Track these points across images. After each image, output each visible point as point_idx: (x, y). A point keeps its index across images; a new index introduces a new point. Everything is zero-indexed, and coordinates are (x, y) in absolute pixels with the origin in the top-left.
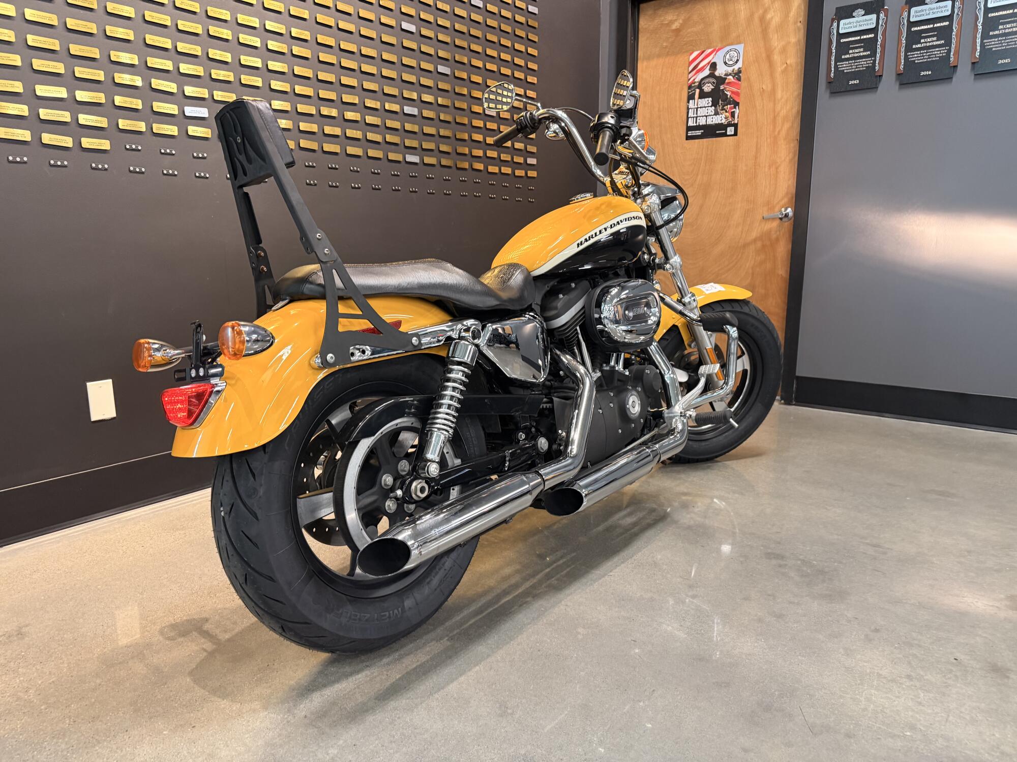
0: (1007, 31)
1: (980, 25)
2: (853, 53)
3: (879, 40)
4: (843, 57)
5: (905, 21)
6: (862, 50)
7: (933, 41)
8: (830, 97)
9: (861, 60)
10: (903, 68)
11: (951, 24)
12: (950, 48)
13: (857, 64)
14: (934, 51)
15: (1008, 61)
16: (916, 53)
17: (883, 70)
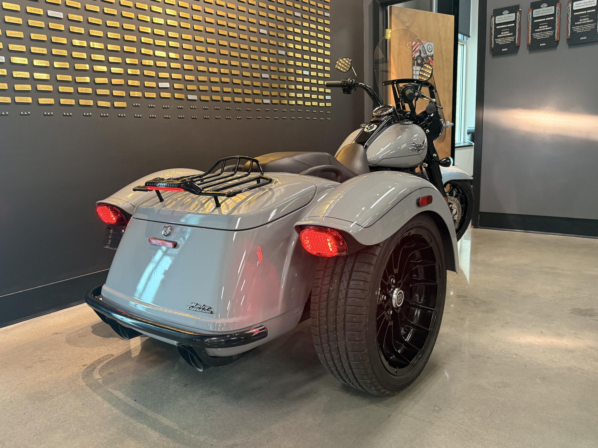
1: (569, 19)
2: (504, 34)
3: (517, 27)
4: (498, 36)
5: (531, 17)
6: (508, 32)
7: (545, 28)
8: (492, 57)
9: (508, 38)
10: (531, 42)
11: (555, 19)
12: (555, 31)
13: (506, 40)
14: (547, 33)
15: (585, 38)
16: (537, 34)
17: (520, 43)
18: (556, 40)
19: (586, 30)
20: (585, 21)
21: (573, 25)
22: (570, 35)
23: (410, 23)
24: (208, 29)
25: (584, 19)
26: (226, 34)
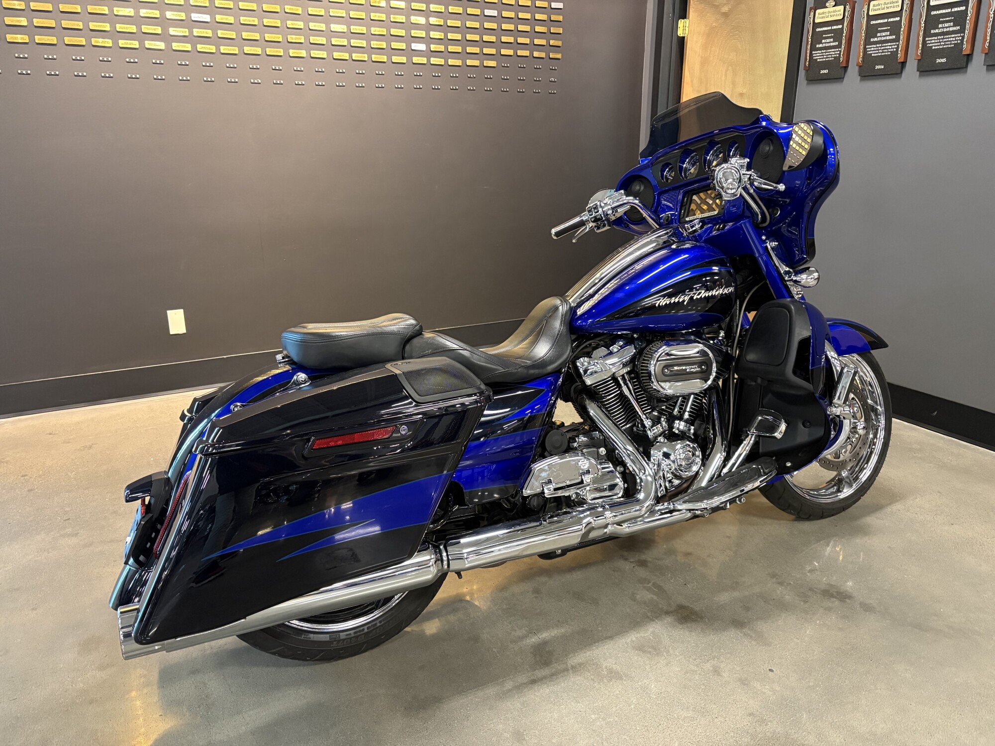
0: (945, 30)
1: (923, 23)
2: (825, 43)
3: (845, 32)
4: (817, 46)
5: (866, 14)
6: (832, 40)
7: (885, 35)
8: (808, 84)
9: (830, 50)
10: (863, 61)
11: (901, 20)
12: (899, 44)
13: (827, 54)
14: (887, 46)
15: (944, 60)
16: (873, 46)
17: (848, 61)
18: (899, 61)
19: (947, 45)
20: (946, 27)
21: (927, 34)
22: (922, 53)
23: (730, 6)
24: (314, 54)
25: (946, 25)
26: (347, 58)
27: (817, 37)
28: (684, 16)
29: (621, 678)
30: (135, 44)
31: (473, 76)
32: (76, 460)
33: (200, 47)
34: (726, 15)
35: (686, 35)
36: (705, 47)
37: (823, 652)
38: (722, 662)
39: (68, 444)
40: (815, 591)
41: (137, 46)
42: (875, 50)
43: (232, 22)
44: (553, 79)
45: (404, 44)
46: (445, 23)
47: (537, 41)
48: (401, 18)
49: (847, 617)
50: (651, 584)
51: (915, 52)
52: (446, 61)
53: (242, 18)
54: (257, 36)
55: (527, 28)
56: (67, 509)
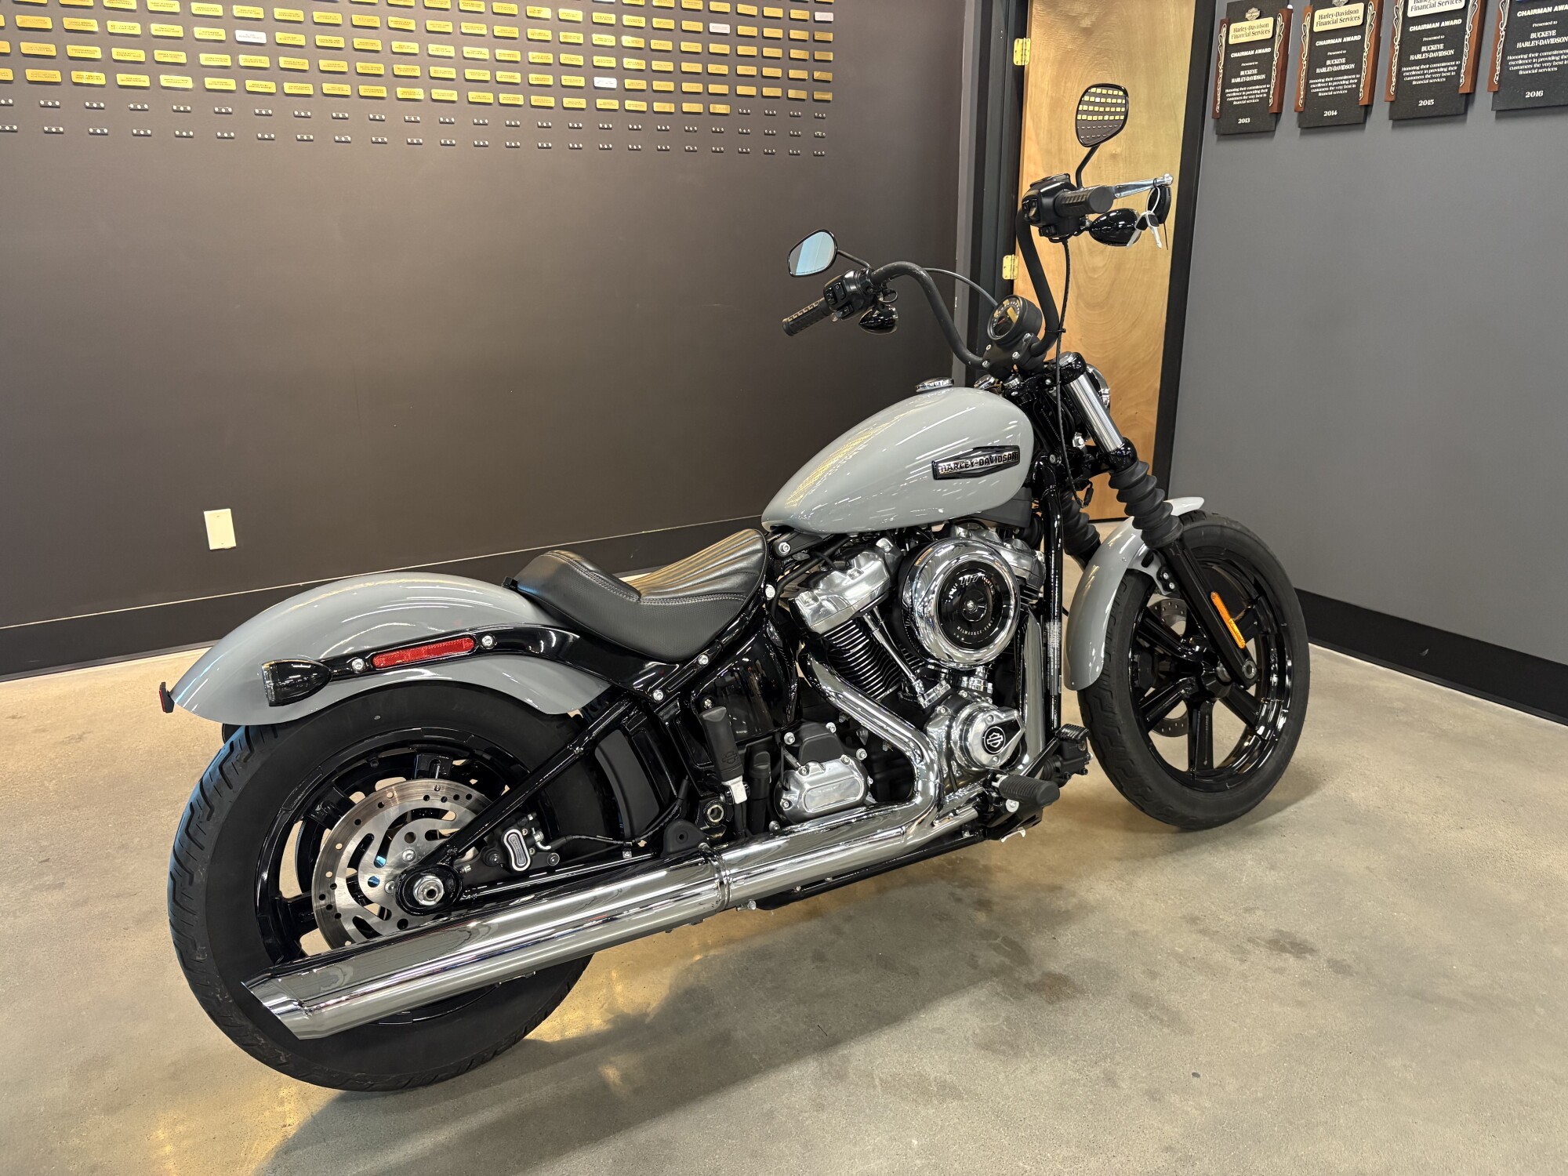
0: (1432, 55)
1: (1397, 44)
2: (1245, 76)
3: (1276, 59)
4: (1233, 81)
5: (1308, 32)
6: (1255, 71)
7: (1339, 64)
8: (1219, 140)
9: (1254, 88)
10: (1305, 103)
11: (1363, 39)
12: (1360, 77)
13: (1248, 93)
14: (1342, 80)
15: (1431, 102)
16: (1320, 80)
17: (1281, 105)
18: (1361, 104)
19: (1435, 78)
20: (1433, 51)
21: (1403, 61)
22: (1396, 91)
23: (1094, 19)
24: (437, 94)
25: (1433, 48)
26: (491, 101)
27: (1233, 67)
28: (1022, 33)
29: (959, 1097)
30: (144, 81)
31: (693, 128)
32: (57, 761)
33: (250, 85)
34: (1087, 32)
35: (1026, 64)
36: (1056, 82)
37: (1274, 1042)
38: (1118, 1064)
39: (43, 734)
40: (1258, 943)
41: (147, 84)
42: (1323, 87)
43: (303, 43)
44: (820, 133)
45: (583, 79)
46: (648, 44)
47: (793, 74)
48: (578, 38)
49: (1309, 983)
50: (999, 939)
51: (1386, 89)
52: (650, 106)
53: (318, 37)
54: (343, 66)
55: (776, 52)
56: (46, 844)
